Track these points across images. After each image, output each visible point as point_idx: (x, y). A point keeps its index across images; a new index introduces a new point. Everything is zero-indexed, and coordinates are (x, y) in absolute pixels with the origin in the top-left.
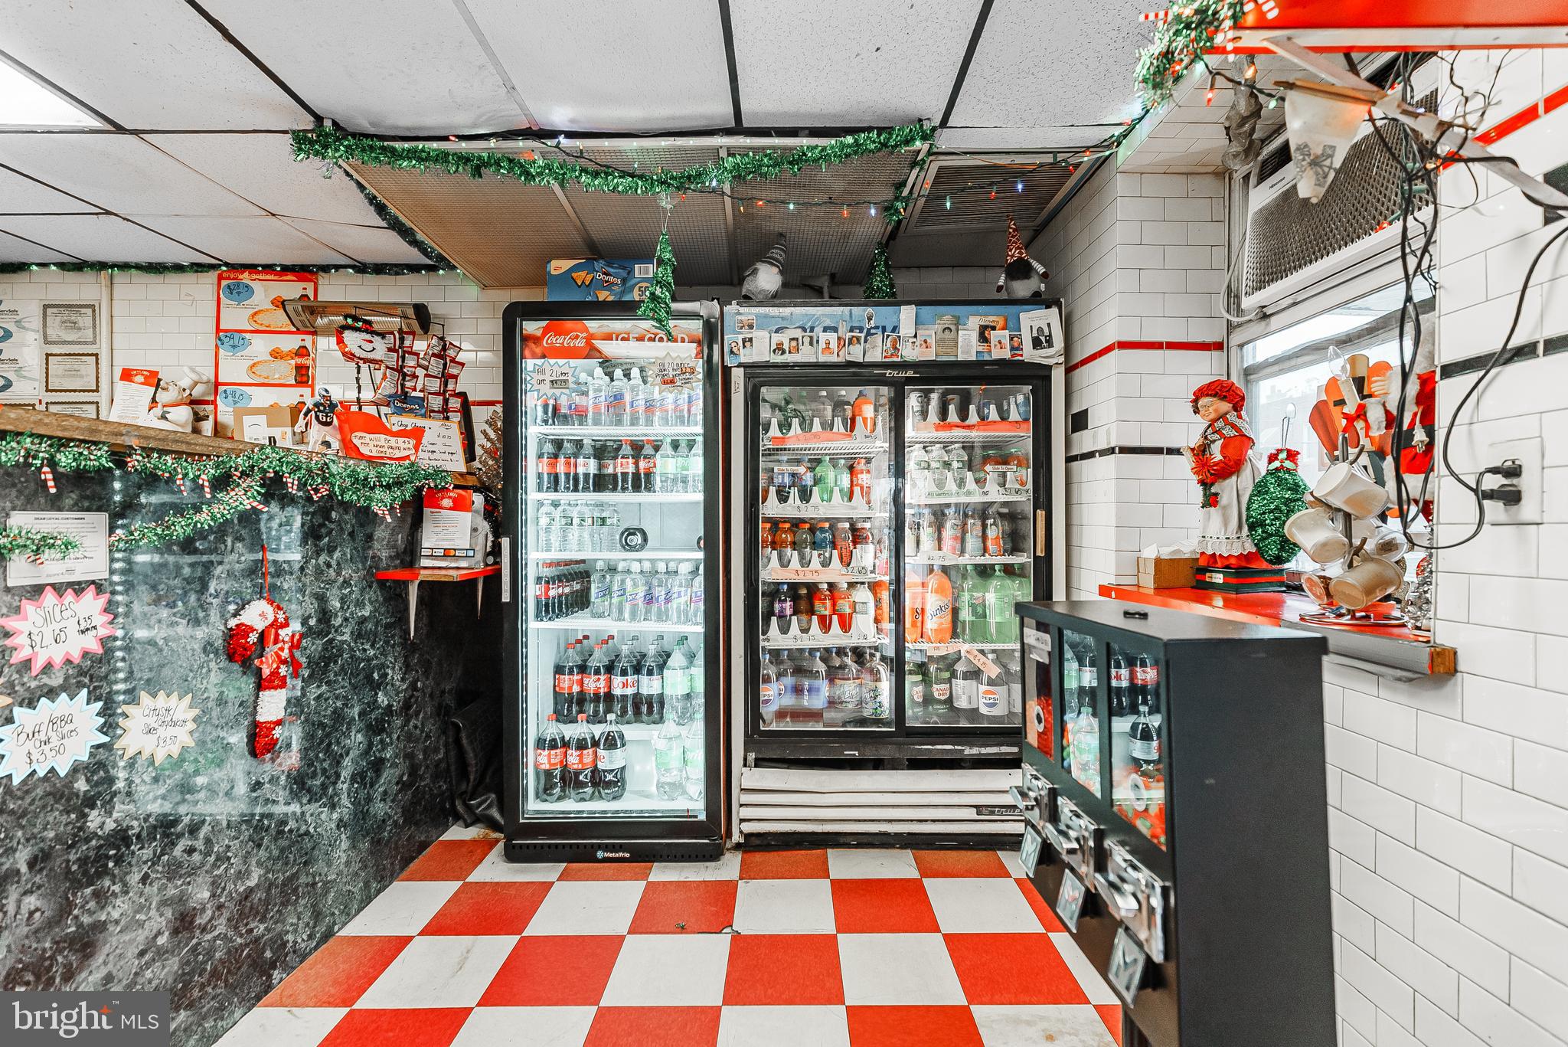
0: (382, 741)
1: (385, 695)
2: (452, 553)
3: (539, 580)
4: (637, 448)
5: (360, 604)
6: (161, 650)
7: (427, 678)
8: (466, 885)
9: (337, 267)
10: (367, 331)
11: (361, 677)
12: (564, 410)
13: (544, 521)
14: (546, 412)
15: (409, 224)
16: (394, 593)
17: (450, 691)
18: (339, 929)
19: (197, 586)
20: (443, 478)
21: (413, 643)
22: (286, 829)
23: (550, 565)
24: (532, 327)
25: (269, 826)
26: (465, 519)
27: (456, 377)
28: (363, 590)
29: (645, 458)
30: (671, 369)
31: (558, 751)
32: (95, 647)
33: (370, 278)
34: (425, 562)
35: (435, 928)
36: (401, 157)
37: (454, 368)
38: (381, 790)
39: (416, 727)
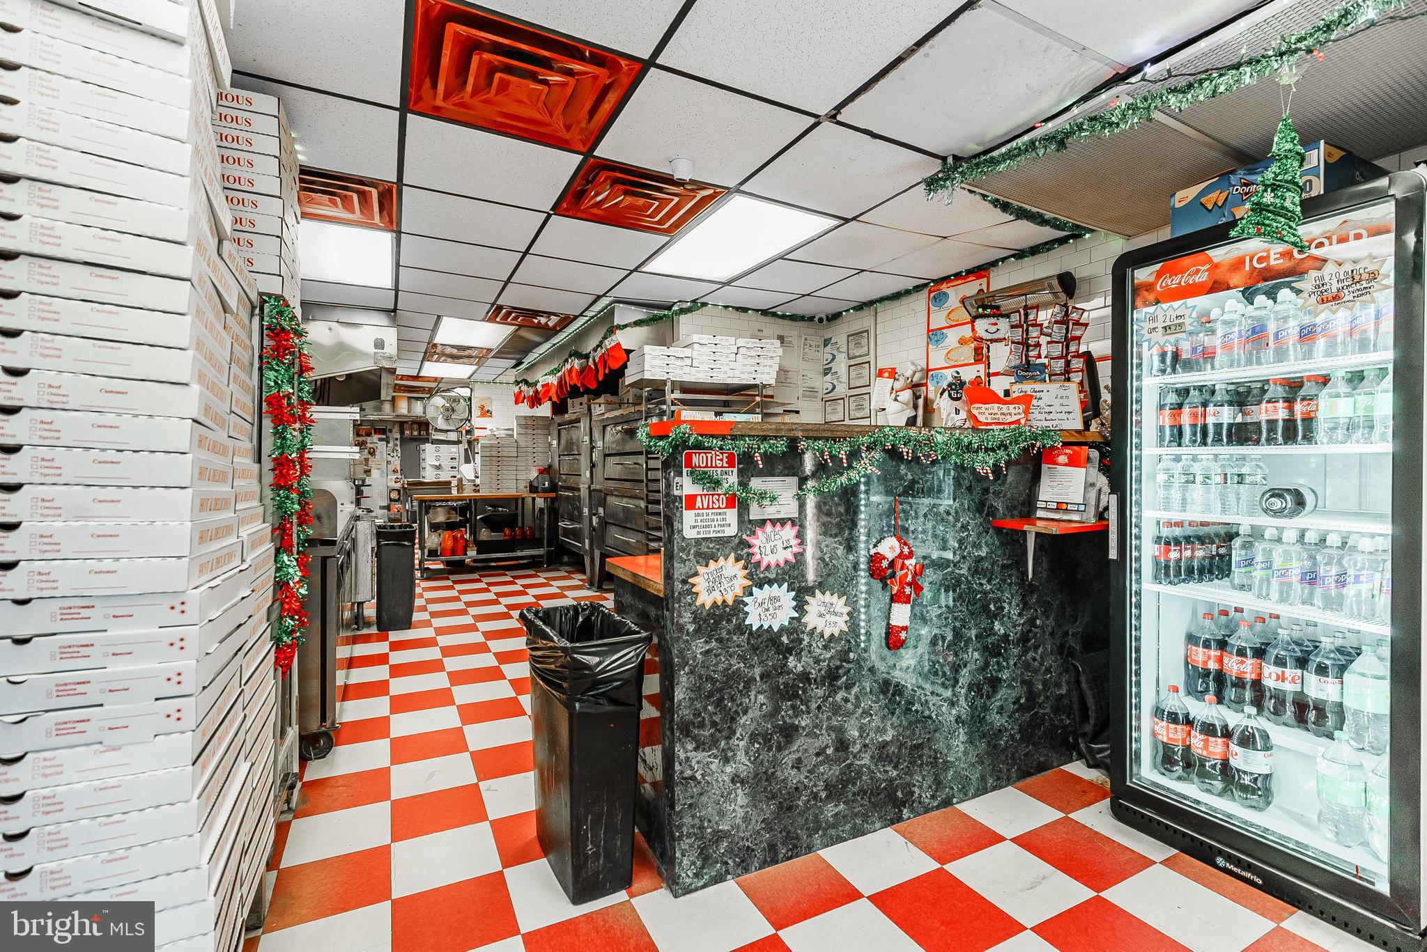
0: (998, 663)
1: (1002, 624)
2: (1064, 506)
3: (1158, 540)
4: (1293, 387)
5: (977, 546)
6: (828, 565)
7: (1047, 618)
8: (1067, 819)
9: (1003, 260)
10: (994, 316)
11: (978, 605)
12: (1185, 356)
13: (1161, 478)
14: (1163, 361)
15: (1034, 210)
16: (1013, 541)
17: (1074, 635)
18: (957, 803)
19: (849, 524)
20: (1051, 438)
21: (1031, 584)
22: (914, 709)
23: (1170, 524)
24: (1143, 275)
25: (900, 702)
26: (1079, 474)
27: (1079, 338)
28: (979, 534)
29: (1303, 399)
30: (1334, 281)
31: (1179, 727)
32: (791, 558)
33: (1027, 261)
34: (1040, 514)
35: (1025, 842)
36: (999, 163)
37: (1077, 330)
38: (998, 704)
39: (1034, 659)
